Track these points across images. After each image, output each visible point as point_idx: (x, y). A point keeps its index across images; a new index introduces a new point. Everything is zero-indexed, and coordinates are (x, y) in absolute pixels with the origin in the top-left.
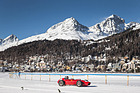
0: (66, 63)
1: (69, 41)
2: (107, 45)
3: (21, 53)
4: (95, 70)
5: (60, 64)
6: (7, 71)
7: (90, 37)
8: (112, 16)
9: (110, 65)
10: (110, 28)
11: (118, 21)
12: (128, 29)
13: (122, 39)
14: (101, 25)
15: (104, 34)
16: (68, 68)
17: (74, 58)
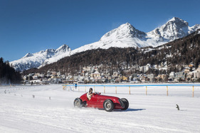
0: (122, 73)
1: (125, 50)
2: (168, 51)
3: (74, 64)
4: (155, 80)
5: (116, 74)
6: (60, 83)
7: (149, 43)
8: (173, 19)
9: (172, 74)
10: (170, 33)
11: (180, 25)
12: (193, 33)
13: (185, 44)
14: (161, 30)
15: (164, 40)
16: (125, 78)
17: (131, 68)
